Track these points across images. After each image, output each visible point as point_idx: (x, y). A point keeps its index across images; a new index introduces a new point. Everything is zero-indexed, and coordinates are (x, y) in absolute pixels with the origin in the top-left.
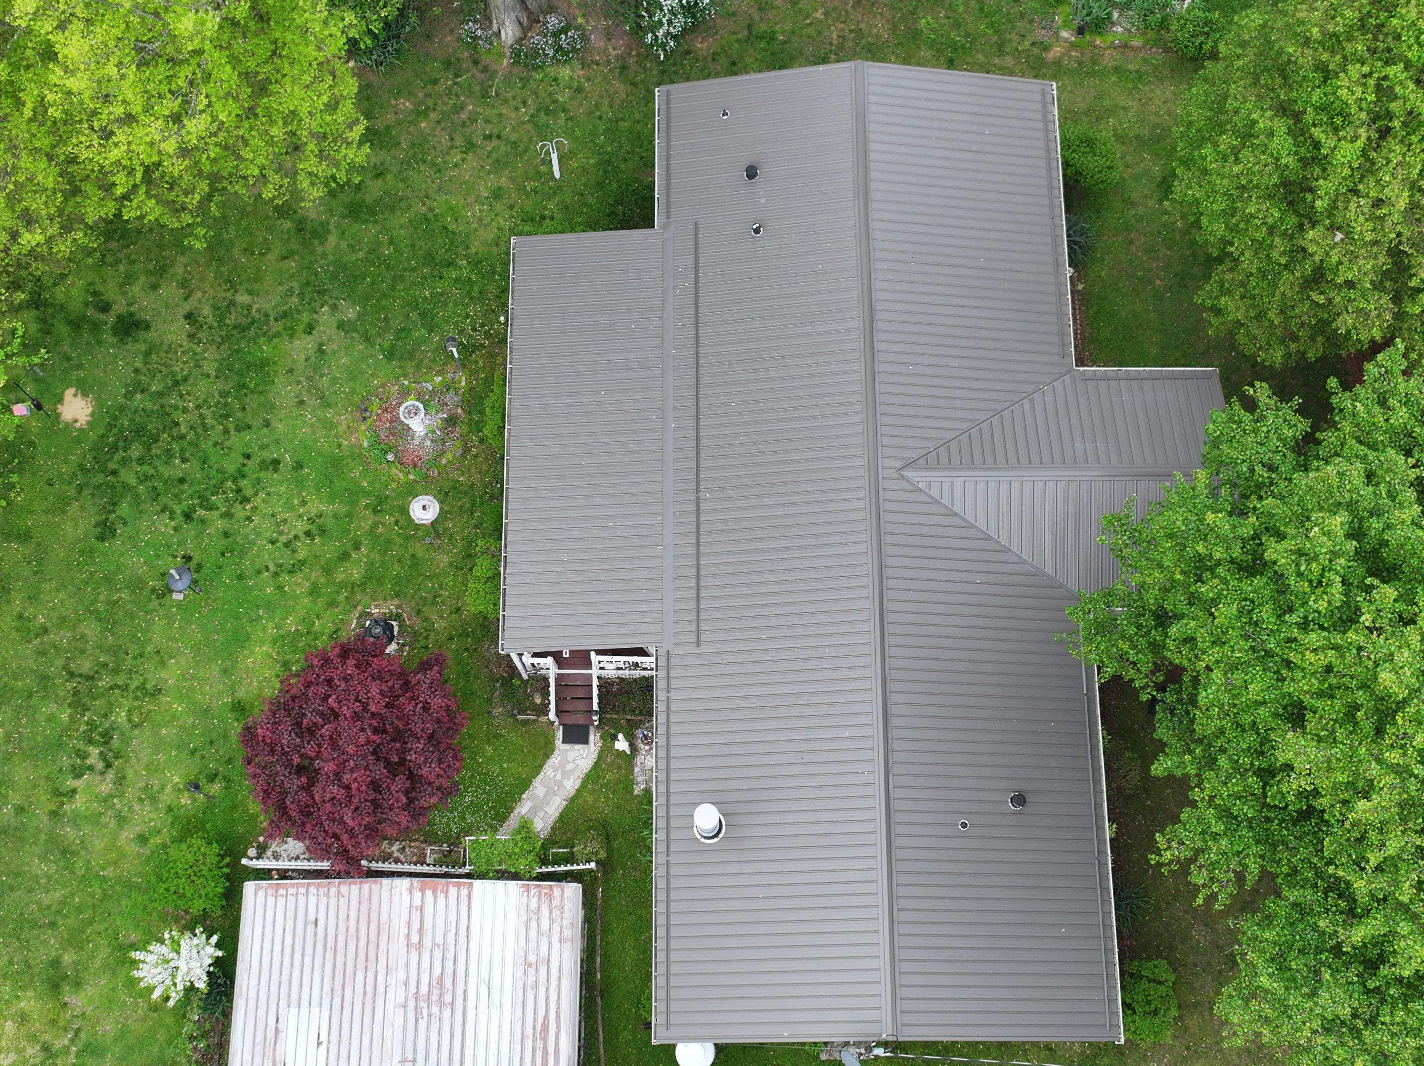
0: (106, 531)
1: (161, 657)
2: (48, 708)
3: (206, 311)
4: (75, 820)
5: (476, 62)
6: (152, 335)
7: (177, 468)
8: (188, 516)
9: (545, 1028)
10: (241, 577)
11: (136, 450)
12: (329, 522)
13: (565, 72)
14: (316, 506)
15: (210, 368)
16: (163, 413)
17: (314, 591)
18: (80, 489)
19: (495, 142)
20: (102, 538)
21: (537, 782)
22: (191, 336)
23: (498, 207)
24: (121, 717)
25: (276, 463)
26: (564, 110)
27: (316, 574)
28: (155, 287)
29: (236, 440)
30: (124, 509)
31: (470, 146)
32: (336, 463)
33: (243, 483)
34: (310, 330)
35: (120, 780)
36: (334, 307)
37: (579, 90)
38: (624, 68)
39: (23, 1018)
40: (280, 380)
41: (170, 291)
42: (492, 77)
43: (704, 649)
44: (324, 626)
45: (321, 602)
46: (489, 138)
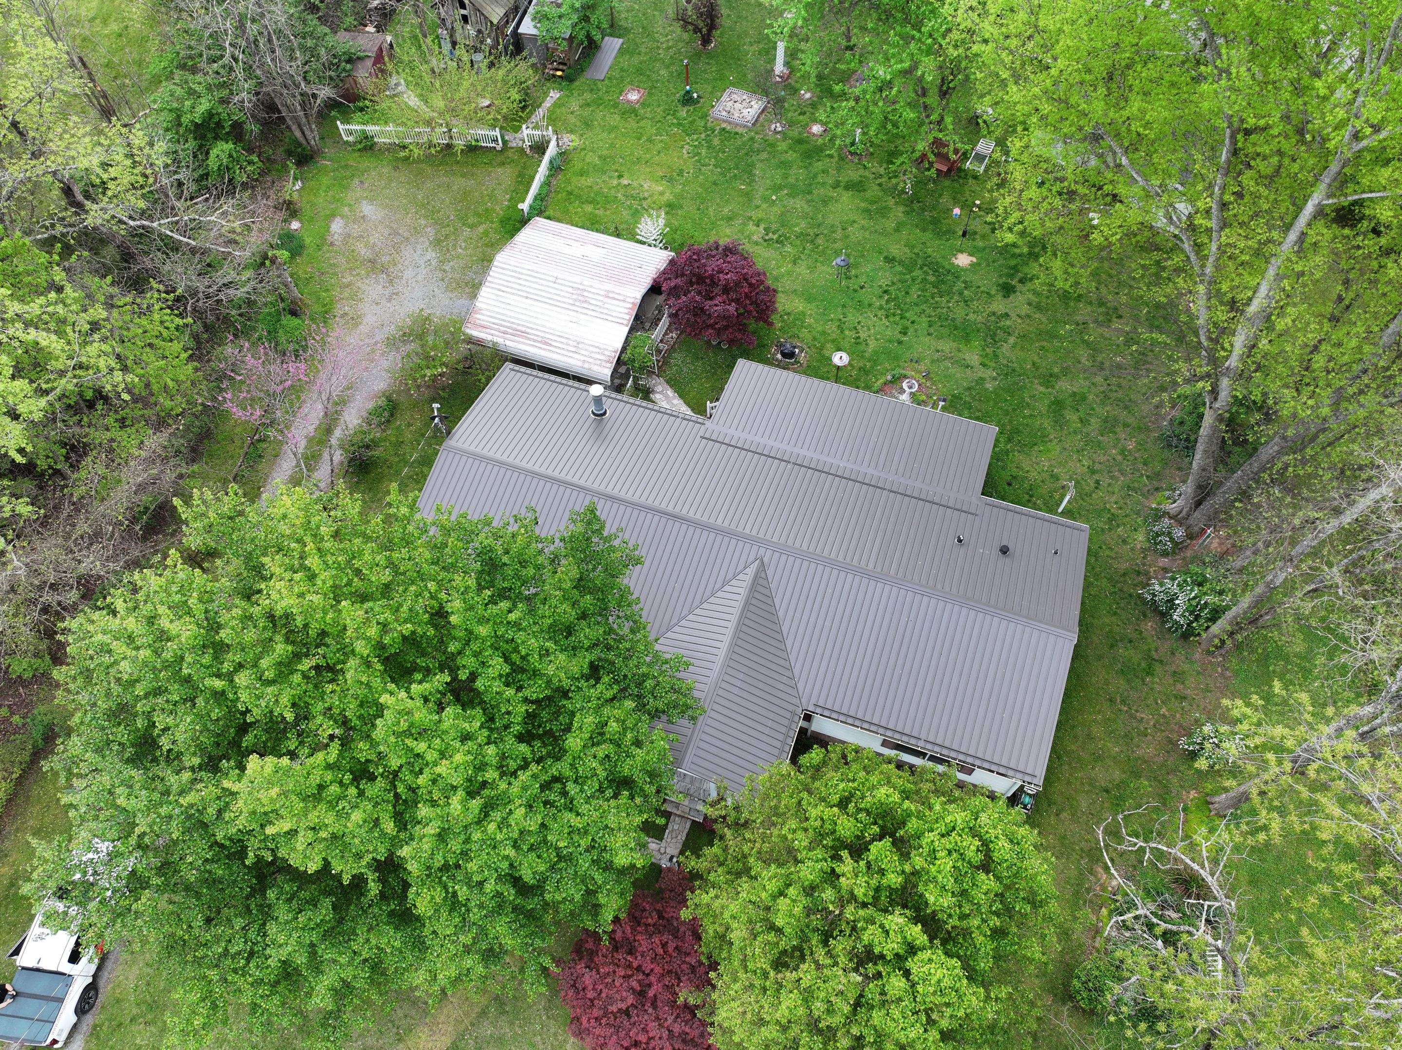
0: (889, 260)
1: (812, 269)
2: (803, 224)
3: (1008, 323)
4: (744, 224)
5: (1157, 489)
6: (999, 297)
7: (915, 293)
8: (885, 292)
9: (546, 343)
10: (844, 306)
11: (931, 278)
12: (862, 347)
13: (1140, 537)
14: (872, 344)
15: (972, 317)
16: (950, 293)
17: (824, 333)
18: (917, 254)
19: (1093, 485)
20: (886, 258)
21: (681, 402)
22: (994, 314)
23: (1045, 476)
24: (788, 248)
25: (905, 334)
26: (1110, 529)
27: (834, 336)
28: (1030, 304)
29: (924, 319)
30: (899, 269)
31: (1093, 472)
32: (897, 358)
33: (897, 318)
34: (983, 365)
35: (756, 243)
36: (995, 379)
37: (1125, 542)
38: (1139, 573)
39: (662, 194)
40: (955, 345)
41: (1025, 309)
42: (1143, 495)
43: (698, 439)
44: (804, 333)
45: (818, 336)
46: (1097, 482)
